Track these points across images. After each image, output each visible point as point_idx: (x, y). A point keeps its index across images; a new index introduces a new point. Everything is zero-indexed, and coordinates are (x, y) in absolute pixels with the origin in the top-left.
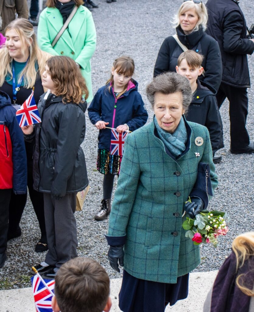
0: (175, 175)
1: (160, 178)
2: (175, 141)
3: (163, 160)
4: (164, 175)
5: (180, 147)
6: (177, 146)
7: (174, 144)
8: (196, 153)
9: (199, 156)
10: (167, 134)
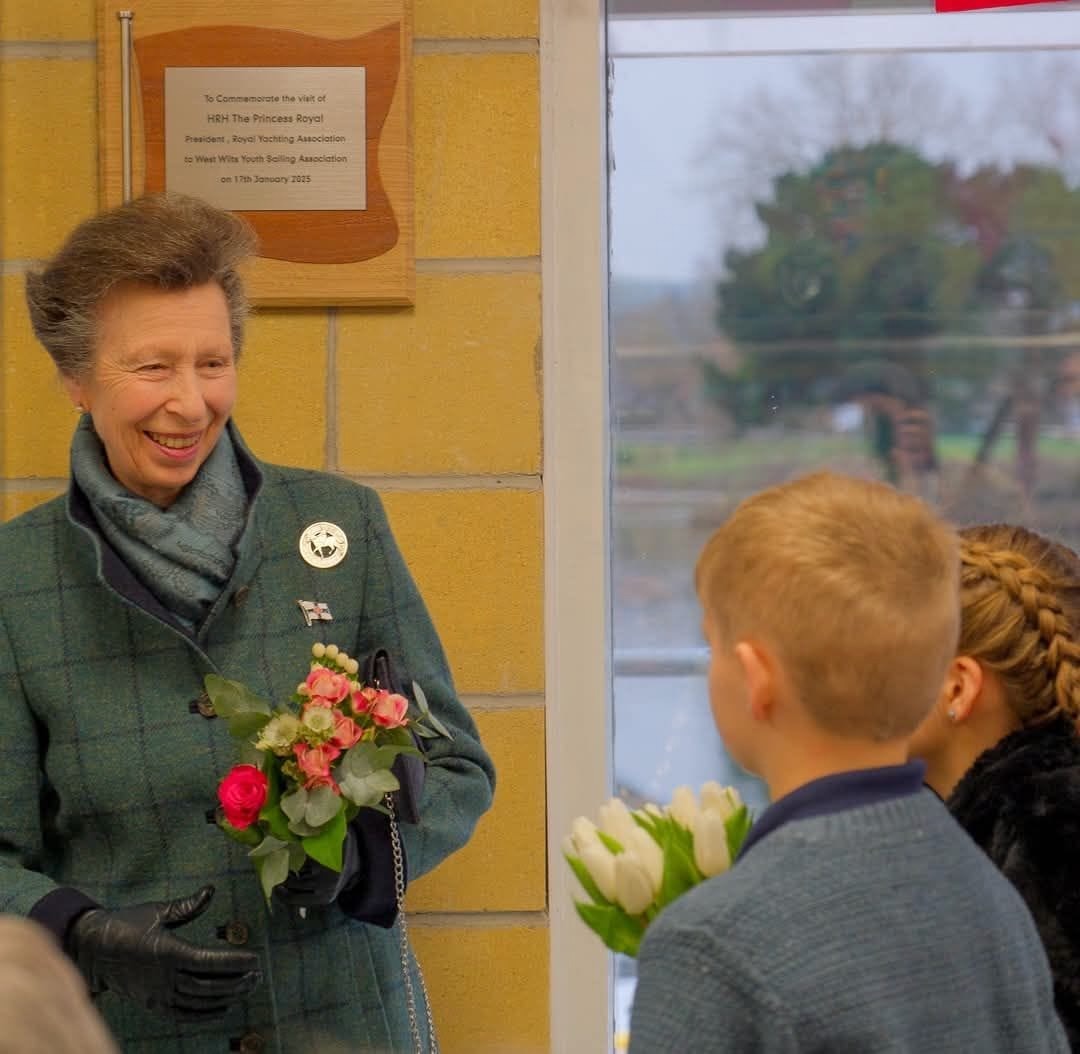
0: (197, 716)
1: (118, 735)
2: (169, 532)
3: (131, 642)
4: (141, 720)
5: (198, 561)
6: (187, 556)
7: (168, 545)
8: (307, 605)
9: (327, 616)
10: (127, 503)
